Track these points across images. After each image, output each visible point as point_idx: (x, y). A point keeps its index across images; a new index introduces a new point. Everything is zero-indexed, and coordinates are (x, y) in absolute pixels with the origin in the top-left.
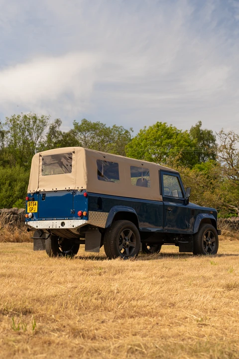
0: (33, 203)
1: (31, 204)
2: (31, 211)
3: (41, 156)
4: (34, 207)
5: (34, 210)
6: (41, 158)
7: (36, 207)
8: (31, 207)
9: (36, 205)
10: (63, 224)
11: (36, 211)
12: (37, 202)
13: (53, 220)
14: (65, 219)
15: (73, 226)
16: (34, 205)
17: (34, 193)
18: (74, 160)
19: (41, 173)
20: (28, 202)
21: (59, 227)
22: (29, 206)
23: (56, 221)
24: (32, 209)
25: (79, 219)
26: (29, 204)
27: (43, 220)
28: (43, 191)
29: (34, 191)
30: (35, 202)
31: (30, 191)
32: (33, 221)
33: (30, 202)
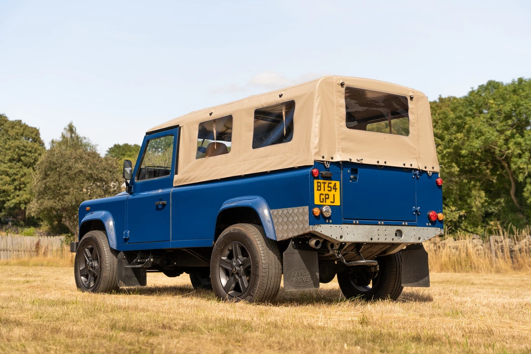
0: (329, 183)
1: (322, 185)
2: (323, 202)
3: (342, 85)
4: (331, 194)
5: (331, 199)
6: (343, 89)
7: (337, 194)
8: (322, 192)
9: (335, 189)
10: (399, 233)
11: (337, 203)
12: (338, 183)
13: (377, 224)
14: (402, 225)
15: (419, 239)
16: (330, 189)
17: (331, 162)
18: (413, 113)
19: (344, 123)
20: (315, 181)
21: (393, 239)
22: (318, 190)
23: (384, 227)
24: (327, 196)
25: (429, 226)
26: (318, 186)
27: (356, 224)
28: (356, 162)
29: (332, 158)
30: (333, 182)
31: (323, 157)
32: (330, 225)
33: (321, 181)
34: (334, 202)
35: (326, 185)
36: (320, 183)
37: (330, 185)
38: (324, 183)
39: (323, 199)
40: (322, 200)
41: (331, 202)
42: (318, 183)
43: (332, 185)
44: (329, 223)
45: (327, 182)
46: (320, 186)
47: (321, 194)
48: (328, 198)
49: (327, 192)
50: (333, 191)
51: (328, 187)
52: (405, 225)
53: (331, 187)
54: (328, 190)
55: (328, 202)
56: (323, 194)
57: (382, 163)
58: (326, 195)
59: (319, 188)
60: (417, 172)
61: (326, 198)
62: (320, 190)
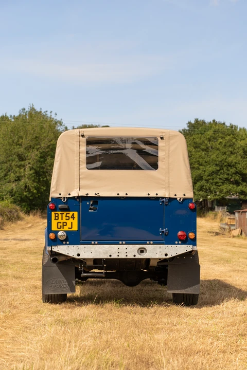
0: (67, 214)
1: (60, 216)
2: (61, 228)
3: (83, 136)
4: (69, 222)
5: (69, 225)
6: (84, 140)
7: (75, 222)
8: (60, 220)
9: (73, 218)
10: (142, 251)
11: (75, 228)
12: (76, 214)
13: (118, 244)
14: (146, 244)
15: (166, 255)
16: (68, 218)
17: (69, 198)
18: (163, 150)
19: (84, 165)
20: (53, 213)
21: (135, 256)
22: (55, 219)
23: (125, 246)
24: (65, 224)
25: (178, 244)
26: (56, 217)
27: (95, 244)
28: (94, 195)
29: (69, 194)
30: (71, 213)
31: (60, 194)
32: (67, 246)
33: (59, 213)
34: (72, 228)
35: (64, 216)
36: (58, 214)
37: (68, 215)
38: (62, 214)
39: (61, 226)
40: (59, 227)
41: (69, 228)
42: (55, 214)
43: (70, 215)
44: (66, 244)
45: (65, 213)
46: (58, 216)
47: (58, 223)
48: (66, 225)
49: (64, 220)
50: (71, 220)
51: (66, 216)
52: (150, 244)
53: (69, 217)
54: (66, 219)
55: (66, 228)
56: (61, 223)
57: (122, 194)
58: (63, 223)
59: (57, 218)
60: (164, 200)
61: (63, 225)
62: (58, 219)
